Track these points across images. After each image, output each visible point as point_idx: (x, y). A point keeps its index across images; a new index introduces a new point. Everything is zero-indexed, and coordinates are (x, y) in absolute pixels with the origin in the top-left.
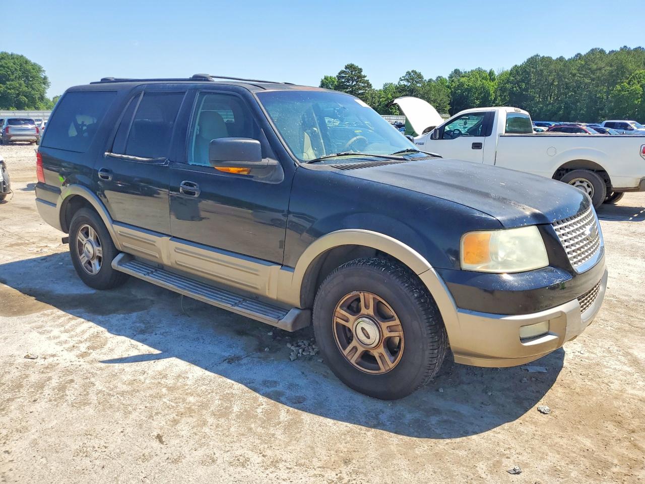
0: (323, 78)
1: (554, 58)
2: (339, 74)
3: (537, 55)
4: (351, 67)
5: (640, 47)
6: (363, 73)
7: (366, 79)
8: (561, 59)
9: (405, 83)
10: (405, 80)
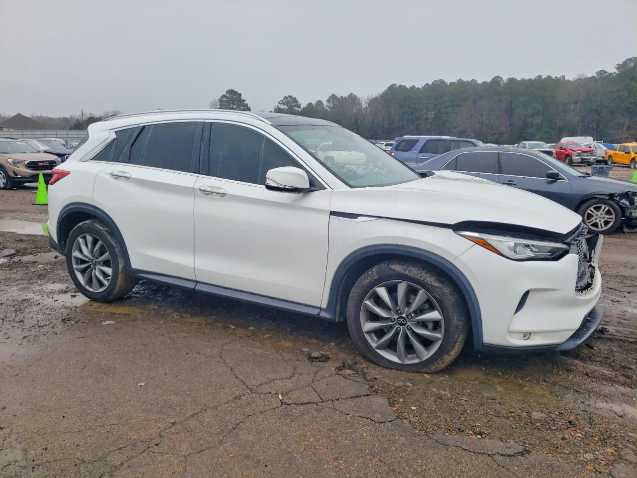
0: (212, 101)
1: (408, 87)
2: (222, 98)
3: (395, 84)
4: (231, 92)
6: (242, 98)
7: (245, 102)
8: (413, 87)
9: (282, 107)
10: (283, 104)
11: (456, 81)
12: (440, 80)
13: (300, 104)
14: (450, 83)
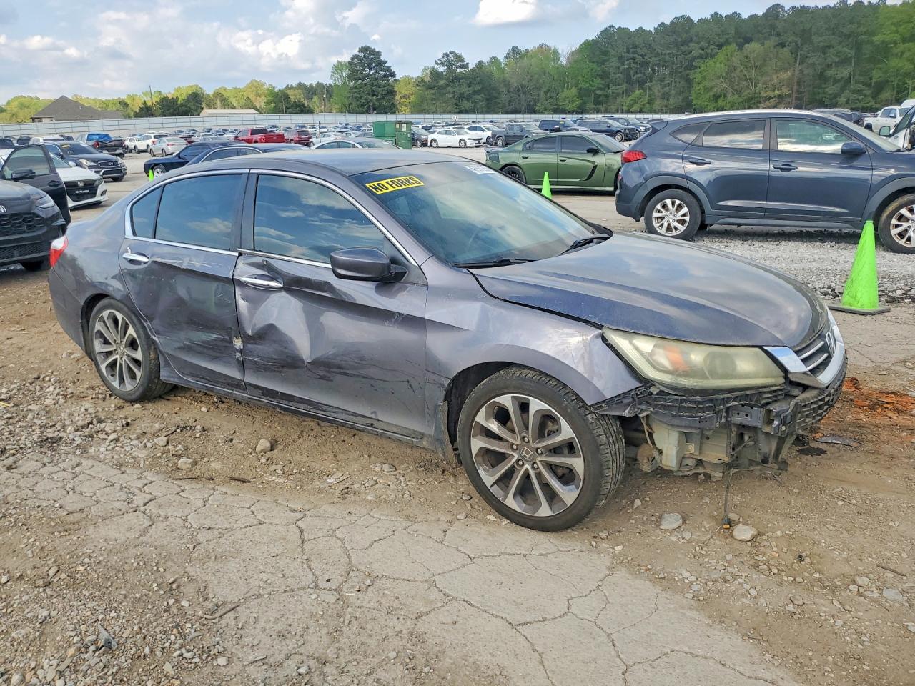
0: (335, 63)
1: (632, 29)
2: (352, 59)
3: (612, 26)
4: (365, 50)
5: (735, 13)
6: (383, 58)
7: (387, 65)
8: (641, 28)
9: (441, 69)
10: (442, 64)
11: (709, 17)
12: (683, 16)
13: (468, 63)
14: (699, 21)
